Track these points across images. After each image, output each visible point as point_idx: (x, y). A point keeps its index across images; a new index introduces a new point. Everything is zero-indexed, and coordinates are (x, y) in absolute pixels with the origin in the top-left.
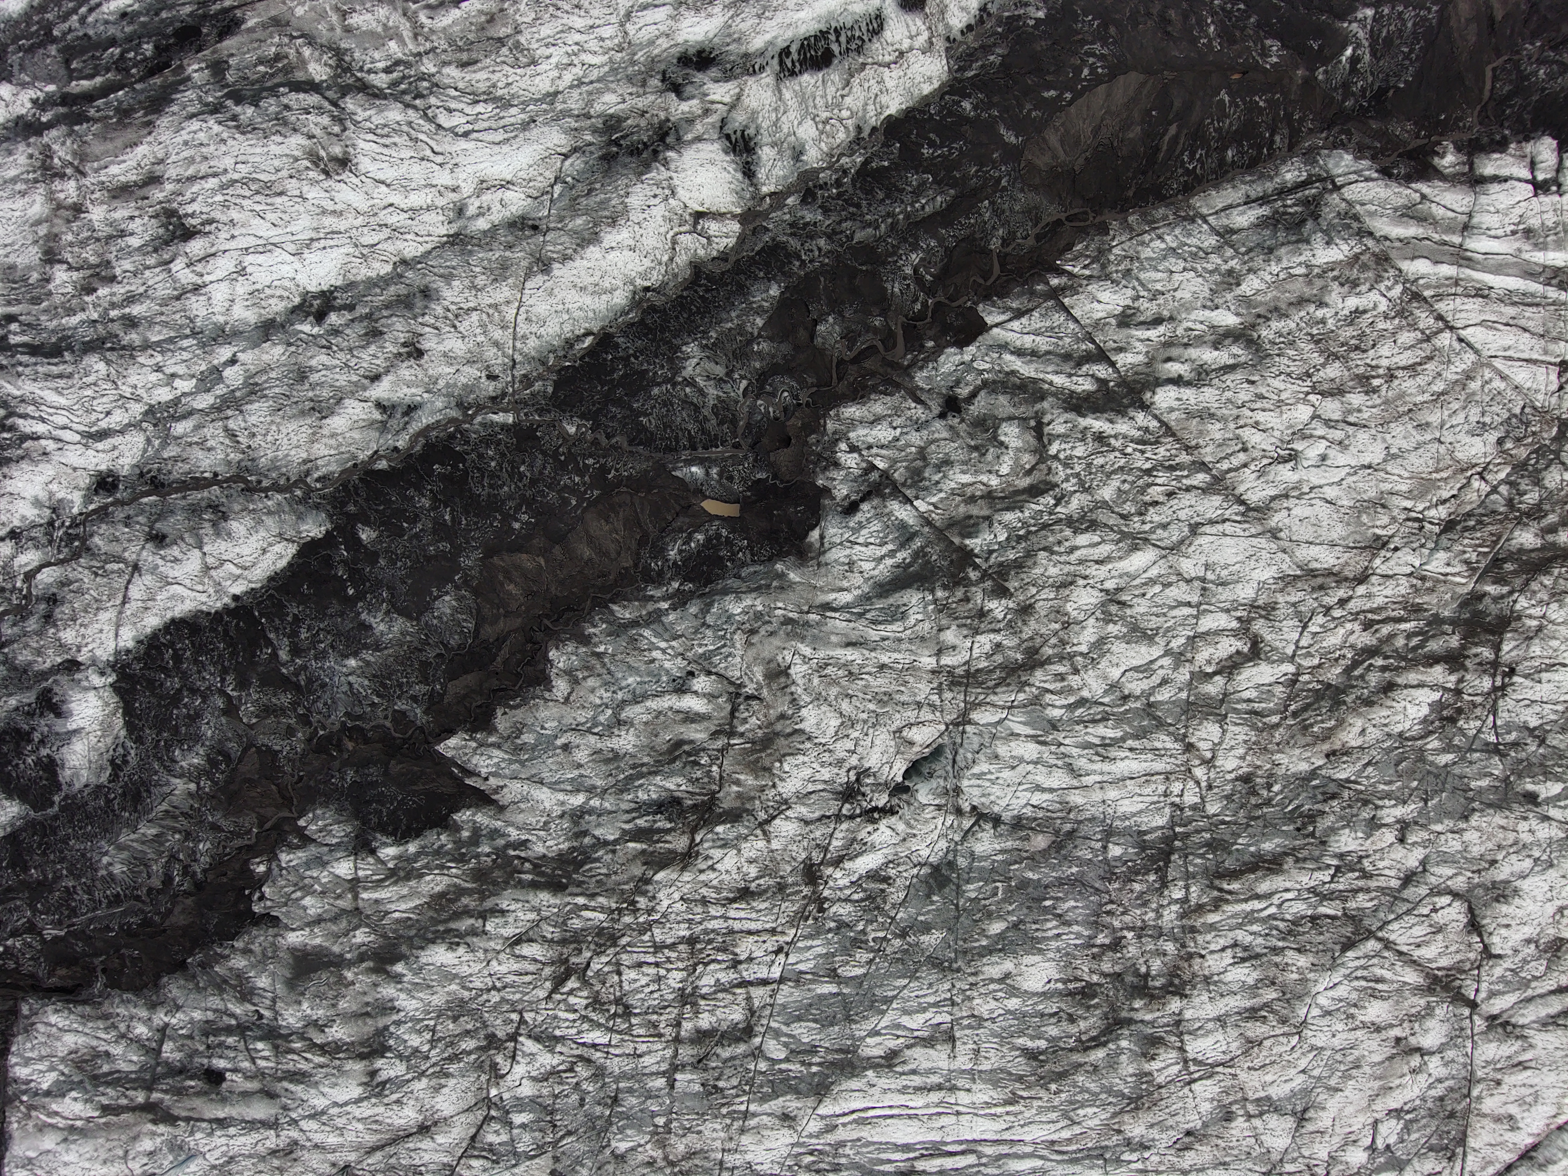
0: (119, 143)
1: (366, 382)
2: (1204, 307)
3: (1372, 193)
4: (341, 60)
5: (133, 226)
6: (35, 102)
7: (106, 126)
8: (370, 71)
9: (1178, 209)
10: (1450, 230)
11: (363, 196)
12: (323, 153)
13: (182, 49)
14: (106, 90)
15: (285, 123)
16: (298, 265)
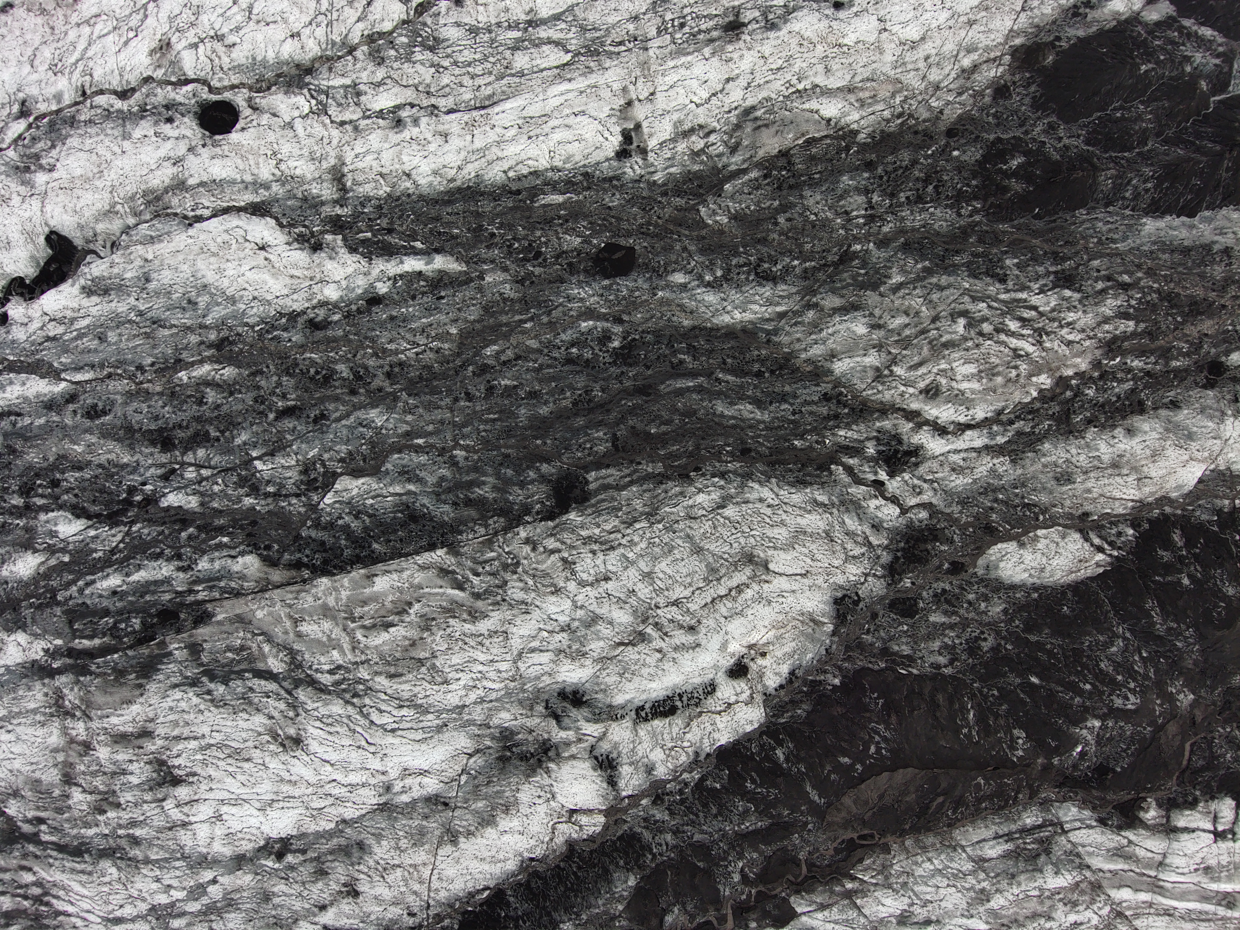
0: (117, 698)
1: (316, 910)
2: (962, 915)
3: (1091, 838)
4: (293, 658)
5: (132, 767)
6: (46, 651)
7: (106, 682)
8: (317, 671)
9: (944, 839)
10: (1148, 866)
11: (312, 772)
12: (280, 732)
13: (164, 627)
14: (104, 651)
15: (250, 703)
16: (263, 819)
